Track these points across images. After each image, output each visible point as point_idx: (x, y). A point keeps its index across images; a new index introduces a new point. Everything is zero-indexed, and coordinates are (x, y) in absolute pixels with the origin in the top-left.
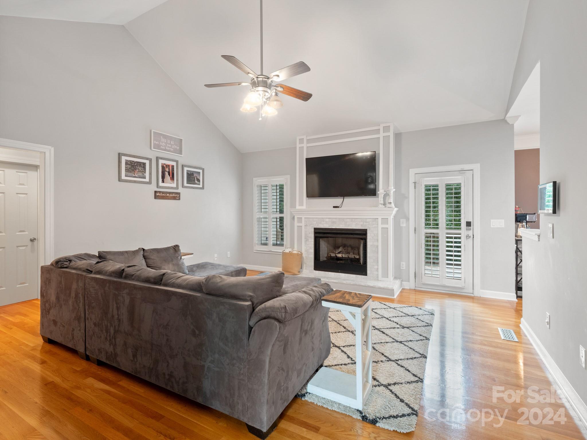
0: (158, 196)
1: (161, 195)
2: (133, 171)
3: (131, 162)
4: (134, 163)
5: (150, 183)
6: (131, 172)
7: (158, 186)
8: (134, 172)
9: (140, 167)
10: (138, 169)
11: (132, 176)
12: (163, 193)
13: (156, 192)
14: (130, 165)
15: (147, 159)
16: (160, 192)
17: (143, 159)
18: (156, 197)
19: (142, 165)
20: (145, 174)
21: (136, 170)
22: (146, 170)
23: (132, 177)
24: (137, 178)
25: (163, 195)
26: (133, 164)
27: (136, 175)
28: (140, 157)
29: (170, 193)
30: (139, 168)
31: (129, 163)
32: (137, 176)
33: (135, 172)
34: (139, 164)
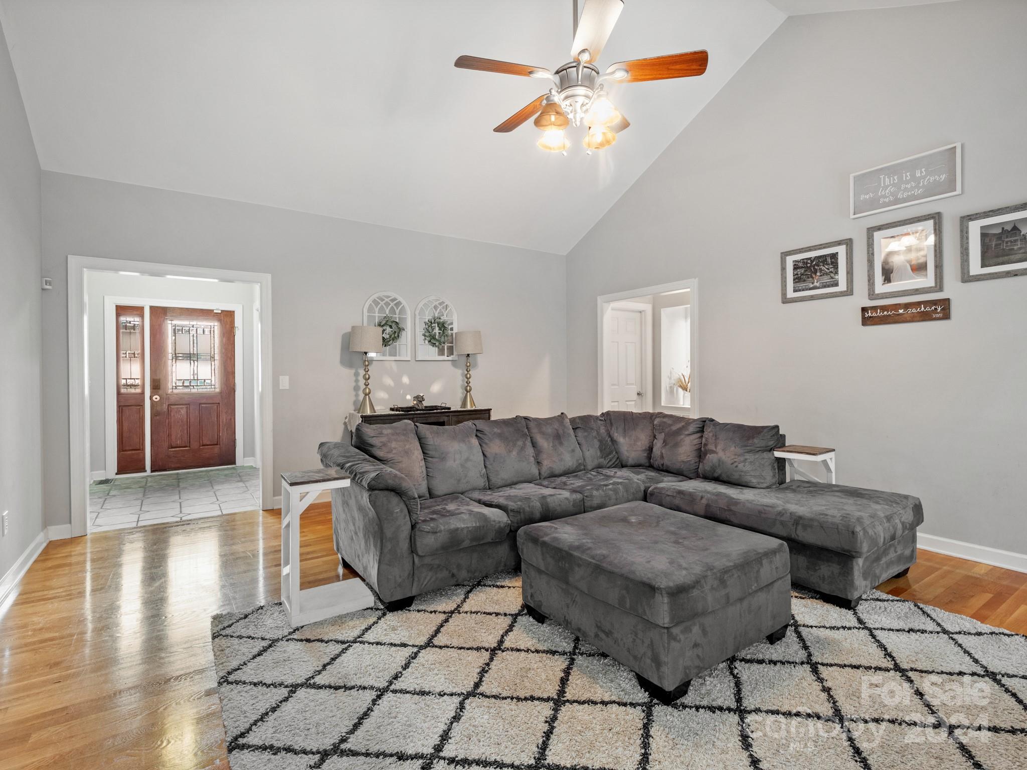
0: (871, 317)
1: (879, 313)
2: (808, 278)
3: (804, 261)
4: (811, 261)
5: (849, 292)
6: (804, 281)
7: (872, 295)
8: (811, 279)
9: (824, 266)
10: (821, 270)
11: (807, 287)
12: (883, 308)
13: (864, 310)
14: (802, 267)
15: (839, 243)
16: (874, 308)
17: (829, 247)
18: (867, 321)
19: (829, 260)
20: (837, 277)
21: (816, 274)
22: (838, 268)
23: (807, 290)
24: (819, 288)
25: (885, 313)
26: (809, 265)
27: (815, 284)
28: (821, 245)
29: (907, 306)
30: (823, 268)
31: (800, 264)
32: (818, 285)
33: (813, 278)
34: (822, 259)
